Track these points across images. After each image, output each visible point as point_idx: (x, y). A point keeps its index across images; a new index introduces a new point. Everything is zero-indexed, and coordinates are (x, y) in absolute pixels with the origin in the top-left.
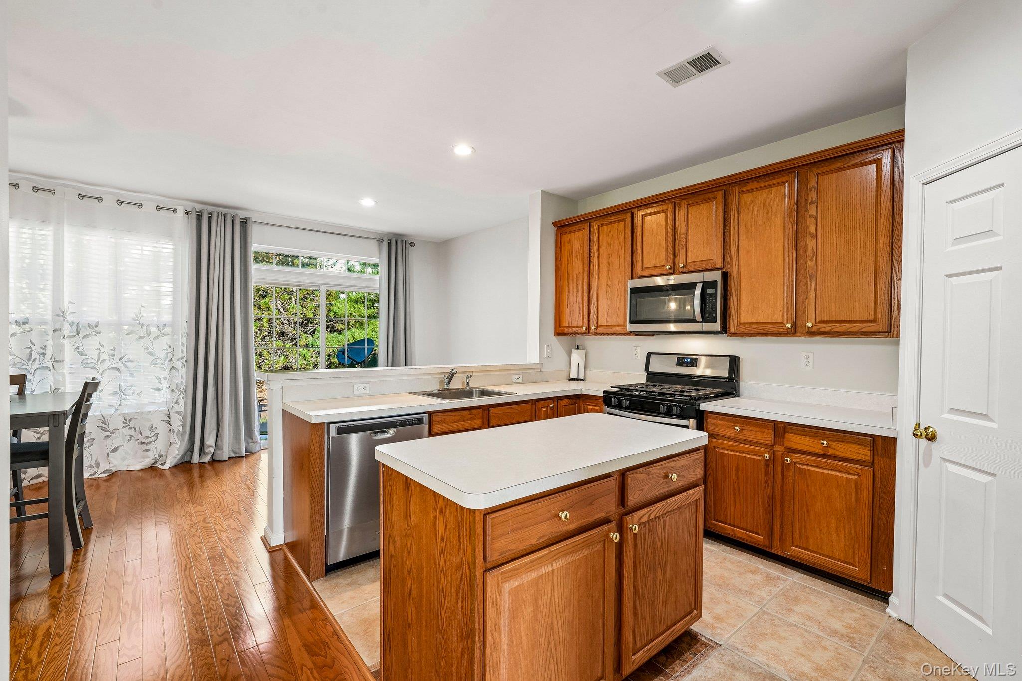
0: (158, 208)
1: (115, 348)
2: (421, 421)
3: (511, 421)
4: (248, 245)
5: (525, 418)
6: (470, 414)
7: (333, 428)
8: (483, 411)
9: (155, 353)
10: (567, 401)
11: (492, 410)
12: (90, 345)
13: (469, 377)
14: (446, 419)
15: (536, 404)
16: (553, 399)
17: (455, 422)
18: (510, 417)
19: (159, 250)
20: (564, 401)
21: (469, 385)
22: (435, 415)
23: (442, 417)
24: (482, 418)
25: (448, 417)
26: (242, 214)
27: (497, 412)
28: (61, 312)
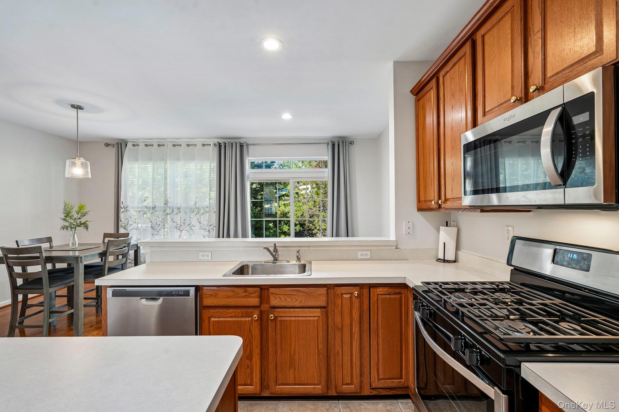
0: (204, 145)
1: (185, 220)
2: (187, 294)
3: (297, 304)
4: (244, 159)
5: (318, 303)
6: (245, 292)
7: (110, 291)
8: (261, 290)
9: (202, 222)
10: (386, 289)
11: (272, 290)
12: (178, 219)
13: (298, 252)
14: (219, 294)
15: (334, 289)
16: (360, 286)
17: (228, 298)
18: (296, 300)
19: (203, 167)
20: (380, 289)
21: (299, 259)
22: (207, 289)
23: (214, 291)
24: (261, 297)
25: (221, 292)
26: (242, 141)
27: (278, 293)
28: (166, 202)
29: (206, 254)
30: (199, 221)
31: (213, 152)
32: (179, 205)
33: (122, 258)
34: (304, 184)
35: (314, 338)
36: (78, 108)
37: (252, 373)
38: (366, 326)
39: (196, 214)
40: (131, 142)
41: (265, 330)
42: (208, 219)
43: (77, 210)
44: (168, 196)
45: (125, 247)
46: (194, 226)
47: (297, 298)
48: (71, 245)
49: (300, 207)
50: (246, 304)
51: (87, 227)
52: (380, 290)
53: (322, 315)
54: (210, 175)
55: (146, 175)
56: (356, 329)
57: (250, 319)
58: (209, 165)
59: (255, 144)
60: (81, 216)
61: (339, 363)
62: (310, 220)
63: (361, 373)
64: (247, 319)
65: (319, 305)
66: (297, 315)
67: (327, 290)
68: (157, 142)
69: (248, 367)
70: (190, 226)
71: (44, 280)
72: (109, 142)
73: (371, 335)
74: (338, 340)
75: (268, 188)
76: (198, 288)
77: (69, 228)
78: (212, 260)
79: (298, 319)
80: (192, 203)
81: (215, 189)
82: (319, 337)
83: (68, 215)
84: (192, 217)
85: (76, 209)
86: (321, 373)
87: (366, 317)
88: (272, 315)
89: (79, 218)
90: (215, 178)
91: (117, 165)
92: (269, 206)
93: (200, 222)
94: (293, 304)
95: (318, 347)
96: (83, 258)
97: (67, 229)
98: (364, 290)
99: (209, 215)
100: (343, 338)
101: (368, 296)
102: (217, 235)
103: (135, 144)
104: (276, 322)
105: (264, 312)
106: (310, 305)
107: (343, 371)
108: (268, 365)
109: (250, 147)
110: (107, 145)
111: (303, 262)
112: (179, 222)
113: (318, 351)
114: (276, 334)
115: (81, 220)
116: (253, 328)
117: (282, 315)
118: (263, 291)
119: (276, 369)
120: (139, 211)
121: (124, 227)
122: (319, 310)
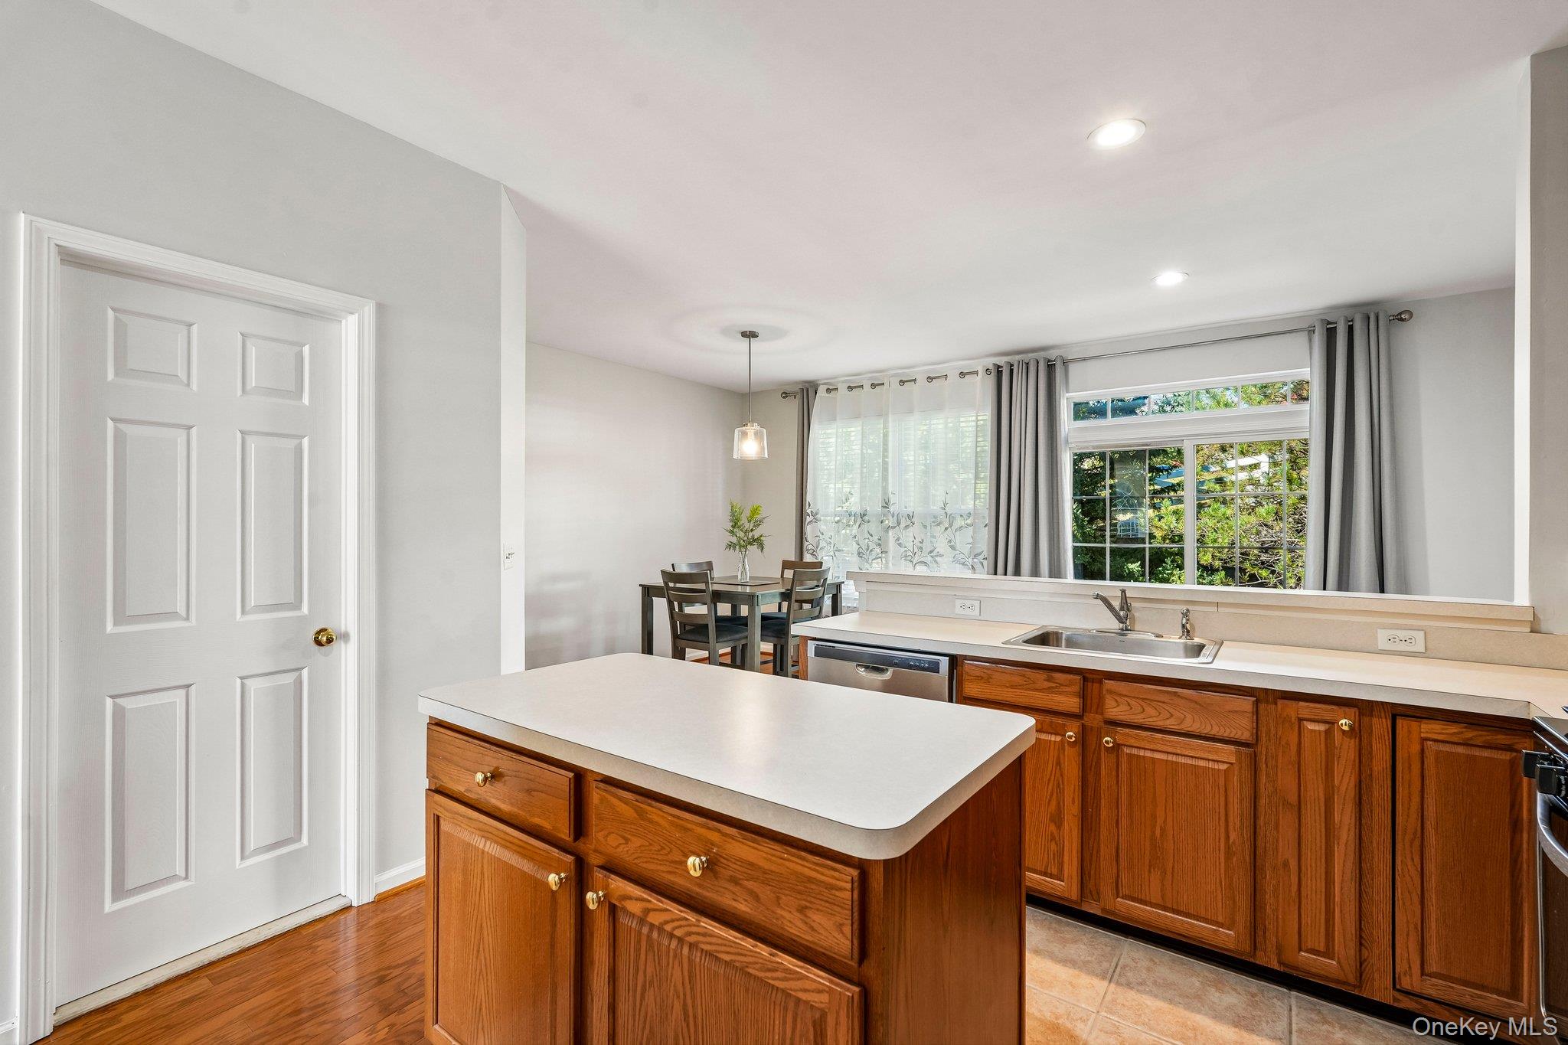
0: (962, 375)
1: (923, 540)
2: (934, 668)
3: (1171, 724)
4: (1057, 397)
5: (1228, 731)
6: (1048, 680)
7: (811, 646)
8: (1084, 681)
9: (958, 547)
10: (1453, 729)
11: (1109, 684)
12: (908, 537)
13: (1186, 614)
14: (994, 677)
15: (1276, 704)
16: (1363, 708)
17: (1012, 687)
18: (1169, 715)
19: (962, 425)
20: (1430, 726)
21: (1187, 632)
22: (970, 664)
23: (986, 671)
24: (1083, 695)
25: (999, 674)
26: (1052, 354)
27: (1124, 693)
28: (887, 504)
29: (968, 603)
30: (952, 543)
31: (982, 388)
32: (910, 510)
33: (812, 607)
34: (1243, 453)
35: (1217, 814)
36: (750, 335)
37: (1061, 854)
38: (1380, 816)
39: (946, 529)
40: (822, 384)
41: (1093, 769)
42: (972, 540)
43: (748, 515)
44: (890, 490)
45: (817, 586)
46: (941, 556)
47: (1171, 710)
48: (740, 577)
49: (1228, 518)
50: (1050, 707)
51: (761, 547)
52: (1430, 729)
53: (1240, 763)
54: (977, 442)
55: (847, 448)
56: (1345, 817)
57: (1059, 738)
58: (974, 418)
59: (1084, 359)
60: (754, 526)
61: (1290, 891)
62: (1264, 557)
63: (1361, 937)
64: (1053, 738)
65: (1232, 735)
66: (1170, 750)
67: (1257, 703)
68: (870, 378)
69: (1053, 838)
70: (932, 554)
71: (710, 628)
72: (789, 389)
73: (1399, 847)
74: (1287, 833)
75: (1126, 469)
76: (955, 661)
77: (737, 547)
78: (980, 618)
79: (1174, 759)
80: (936, 508)
81: (988, 474)
82: (1231, 814)
83: (736, 523)
84: (937, 535)
85: (747, 513)
86: (1234, 902)
87: (1380, 792)
88: (1109, 739)
89: (752, 530)
90: (988, 449)
91: (800, 432)
92: (1128, 516)
93: (953, 548)
94: (1161, 724)
95: (1227, 838)
96: (760, 598)
97: (735, 549)
98: (1375, 720)
99: (974, 532)
100: (1303, 830)
101: (1388, 737)
102: (992, 570)
103: (831, 387)
104: (1118, 756)
105: (1092, 730)
106: (1205, 732)
107: (1303, 916)
108: (1099, 847)
109: (1072, 367)
110: (785, 395)
111: (1197, 640)
112: (910, 545)
113: (1228, 847)
114: (1118, 782)
115: (754, 533)
116: (1065, 759)
117: (1132, 742)
118: (1090, 684)
119: (1117, 861)
120: (837, 522)
121: (811, 551)
122: (1232, 747)
